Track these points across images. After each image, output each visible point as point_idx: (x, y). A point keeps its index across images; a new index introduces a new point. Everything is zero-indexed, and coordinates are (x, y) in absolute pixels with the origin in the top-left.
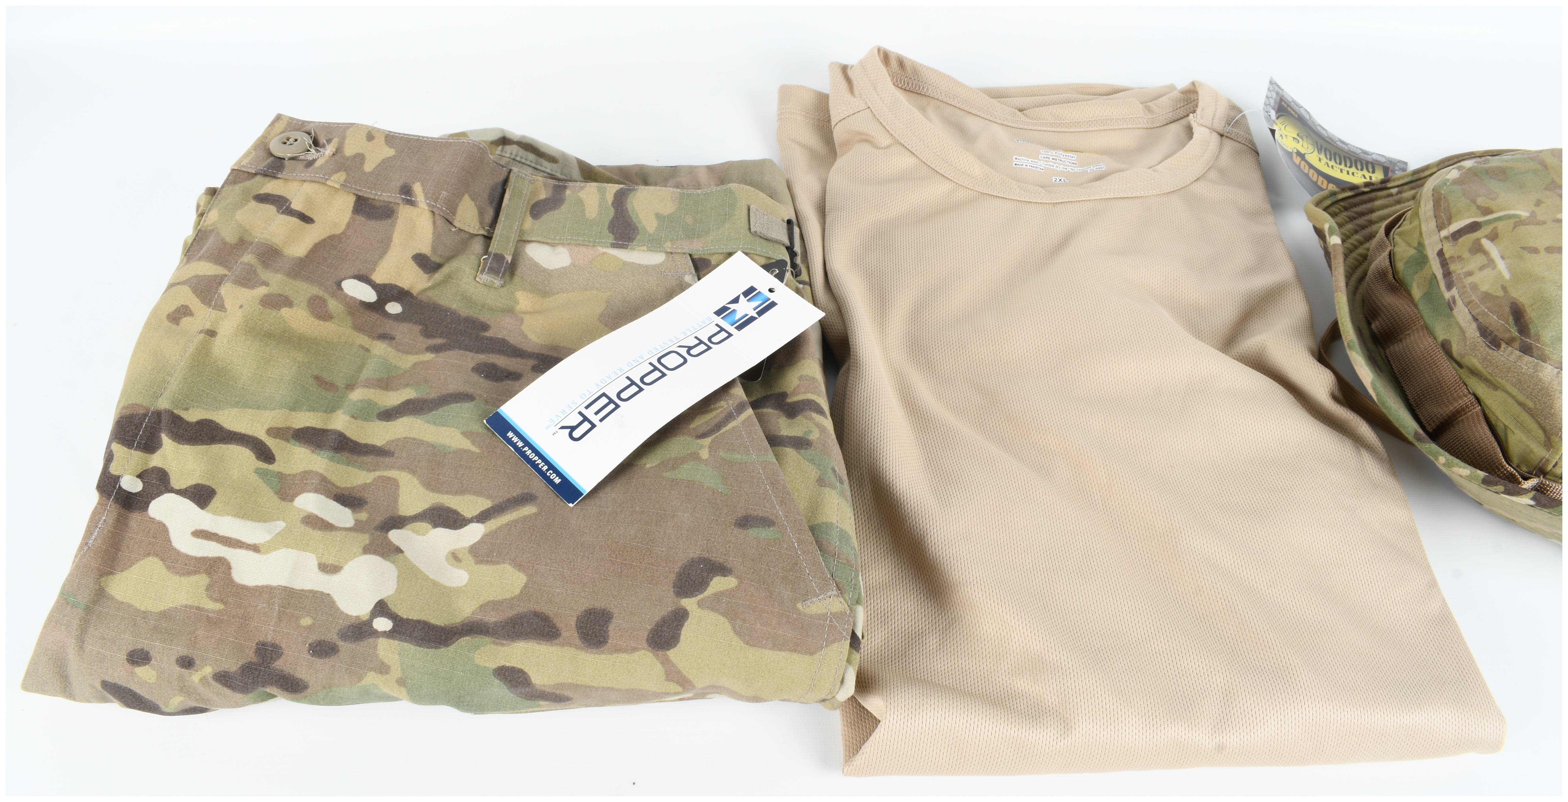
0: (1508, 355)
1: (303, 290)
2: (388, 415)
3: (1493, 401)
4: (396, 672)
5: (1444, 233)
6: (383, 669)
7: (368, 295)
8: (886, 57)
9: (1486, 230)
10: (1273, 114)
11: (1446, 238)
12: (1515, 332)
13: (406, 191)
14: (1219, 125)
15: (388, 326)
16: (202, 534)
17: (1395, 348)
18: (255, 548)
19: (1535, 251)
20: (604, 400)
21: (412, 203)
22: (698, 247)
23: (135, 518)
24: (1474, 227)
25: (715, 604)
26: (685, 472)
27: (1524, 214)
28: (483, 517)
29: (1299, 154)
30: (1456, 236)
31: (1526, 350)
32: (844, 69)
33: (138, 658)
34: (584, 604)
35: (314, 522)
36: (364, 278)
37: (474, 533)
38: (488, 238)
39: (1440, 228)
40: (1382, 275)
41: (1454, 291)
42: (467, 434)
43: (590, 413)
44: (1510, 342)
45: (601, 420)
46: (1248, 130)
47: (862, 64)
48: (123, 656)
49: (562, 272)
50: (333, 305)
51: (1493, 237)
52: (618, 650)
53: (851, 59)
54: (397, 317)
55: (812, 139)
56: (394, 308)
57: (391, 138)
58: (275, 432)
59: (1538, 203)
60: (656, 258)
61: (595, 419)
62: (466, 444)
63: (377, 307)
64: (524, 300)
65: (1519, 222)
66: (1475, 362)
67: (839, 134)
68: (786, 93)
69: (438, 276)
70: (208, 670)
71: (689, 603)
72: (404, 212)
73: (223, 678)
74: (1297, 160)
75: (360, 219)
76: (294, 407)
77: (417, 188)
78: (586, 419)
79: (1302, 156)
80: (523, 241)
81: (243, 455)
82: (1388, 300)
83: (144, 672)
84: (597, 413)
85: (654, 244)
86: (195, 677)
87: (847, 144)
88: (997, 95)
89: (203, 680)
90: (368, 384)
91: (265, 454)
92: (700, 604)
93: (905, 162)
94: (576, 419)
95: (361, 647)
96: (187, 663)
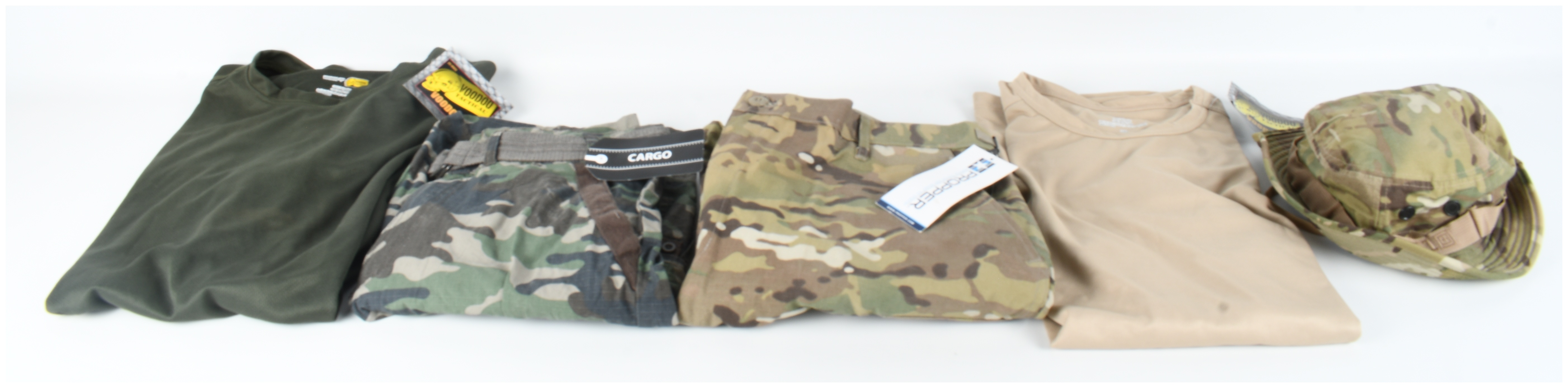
0: (1343, 173)
1: (783, 156)
2: (830, 204)
3: (1345, 198)
4: (857, 288)
5: (1315, 131)
6: (851, 287)
7: (810, 160)
8: (1028, 77)
9: (1331, 125)
10: (1234, 97)
11: (1316, 134)
12: (1344, 162)
13: (820, 119)
14: (1206, 104)
15: (818, 175)
16: (762, 241)
17: (1304, 191)
18: (787, 245)
19: (1350, 128)
20: (927, 195)
21: (824, 124)
22: (954, 146)
23: (724, 240)
24: (1325, 125)
25: (991, 260)
26: (968, 218)
27: (1346, 115)
28: (883, 236)
29: (1250, 116)
30: (1319, 131)
31: (1350, 169)
32: (1007, 84)
33: (736, 291)
34: (934, 262)
35: (811, 235)
36: (808, 153)
37: (880, 242)
38: (857, 142)
39: (1313, 129)
40: (1294, 161)
41: (1321, 155)
42: (869, 208)
43: (923, 199)
44: (1343, 167)
45: (929, 201)
46: (1222, 107)
47: (1017, 81)
48: (727, 291)
49: (891, 158)
50: (796, 163)
51: (1334, 127)
52: (952, 278)
53: (1010, 79)
54: (821, 172)
55: (994, 117)
56: (819, 168)
57: (806, 100)
58: (782, 207)
59: (1353, 111)
60: (935, 151)
61: (925, 201)
62: (869, 212)
63: (812, 167)
64: (876, 168)
65: (1343, 119)
66: (1331, 180)
67: (1007, 113)
68: (977, 96)
69: (839, 155)
70: (770, 293)
71: (980, 260)
72: (821, 129)
73: (778, 296)
74: (1250, 119)
75: (800, 132)
76: (789, 199)
77: (826, 119)
78: (920, 201)
79: (1253, 118)
80: (872, 144)
81: (772, 216)
82: (1296, 170)
83: (739, 298)
84: (926, 198)
85: (933, 145)
86: (764, 296)
87: (1012, 118)
88: (1089, 97)
89: (768, 298)
90: (817, 193)
91: (780, 215)
92: (986, 260)
93: (1045, 123)
94: (916, 201)
95: (840, 279)
96: (760, 290)
